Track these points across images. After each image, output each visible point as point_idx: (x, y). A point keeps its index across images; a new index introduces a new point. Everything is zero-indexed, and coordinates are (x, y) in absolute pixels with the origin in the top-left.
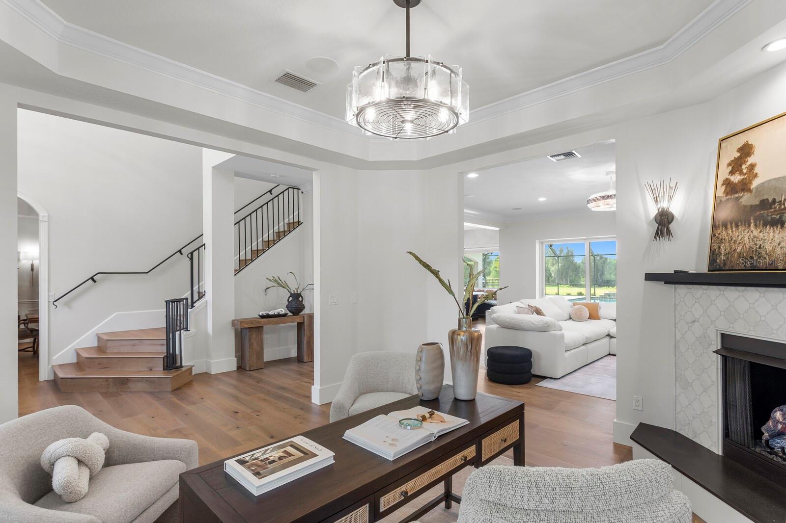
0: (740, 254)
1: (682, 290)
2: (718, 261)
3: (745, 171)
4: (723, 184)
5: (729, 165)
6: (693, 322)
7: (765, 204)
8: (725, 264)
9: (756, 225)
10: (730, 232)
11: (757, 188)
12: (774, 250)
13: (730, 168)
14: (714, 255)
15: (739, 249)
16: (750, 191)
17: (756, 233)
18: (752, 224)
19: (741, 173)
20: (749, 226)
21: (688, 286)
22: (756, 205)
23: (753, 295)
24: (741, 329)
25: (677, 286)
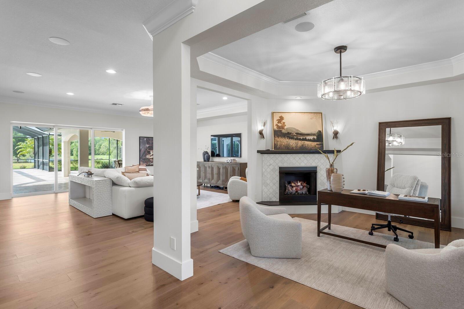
0: (284, 145)
1: (266, 156)
2: (277, 147)
3: (282, 123)
4: (276, 125)
5: (277, 120)
6: (270, 165)
7: (288, 133)
8: (280, 148)
9: (287, 138)
10: (280, 139)
11: (286, 128)
12: (293, 145)
13: (277, 121)
14: (275, 146)
15: (283, 144)
16: (284, 129)
17: (287, 140)
18: (286, 138)
19: (281, 124)
20: (285, 138)
21: (268, 154)
22: (286, 133)
23: (289, 156)
24: (285, 165)
25: (263, 154)
